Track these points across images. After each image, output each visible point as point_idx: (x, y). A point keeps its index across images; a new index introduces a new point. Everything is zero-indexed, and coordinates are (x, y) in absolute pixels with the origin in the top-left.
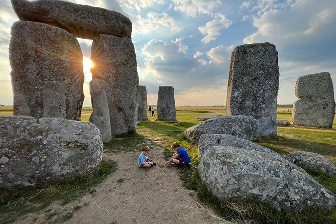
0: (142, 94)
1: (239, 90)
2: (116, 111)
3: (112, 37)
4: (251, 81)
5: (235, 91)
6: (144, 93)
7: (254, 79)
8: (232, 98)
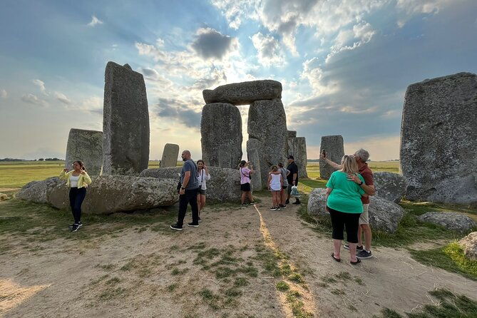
0: (300, 147)
1: (412, 141)
2: (266, 166)
3: (264, 101)
4: (433, 127)
5: (405, 142)
6: (303, 145)
7: (438, 125)
8: (401, 150)
